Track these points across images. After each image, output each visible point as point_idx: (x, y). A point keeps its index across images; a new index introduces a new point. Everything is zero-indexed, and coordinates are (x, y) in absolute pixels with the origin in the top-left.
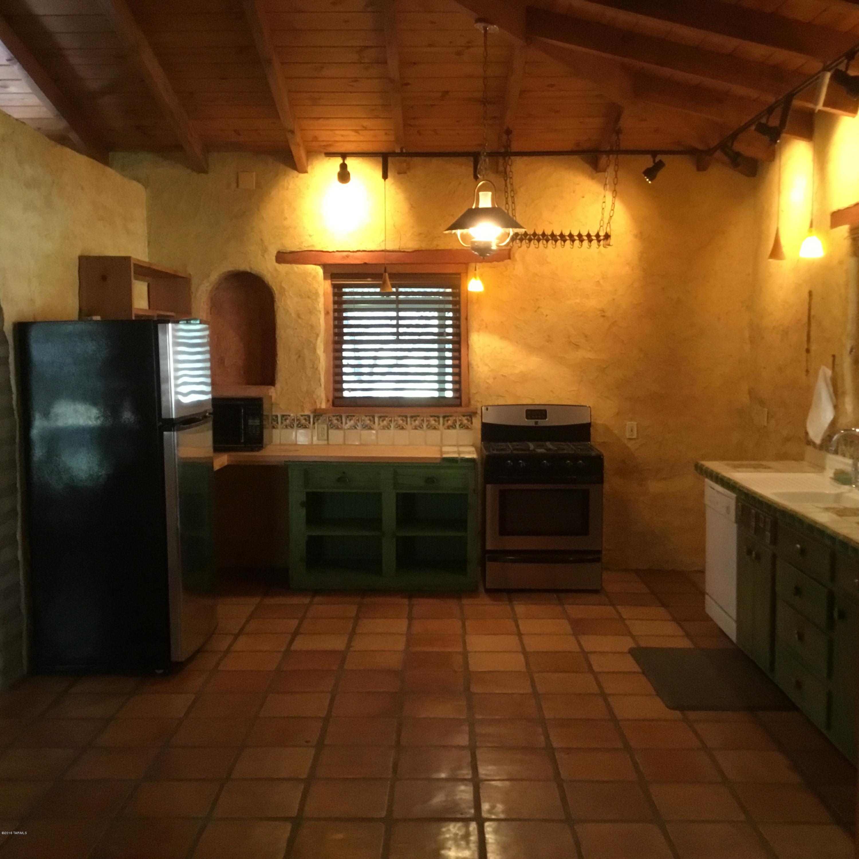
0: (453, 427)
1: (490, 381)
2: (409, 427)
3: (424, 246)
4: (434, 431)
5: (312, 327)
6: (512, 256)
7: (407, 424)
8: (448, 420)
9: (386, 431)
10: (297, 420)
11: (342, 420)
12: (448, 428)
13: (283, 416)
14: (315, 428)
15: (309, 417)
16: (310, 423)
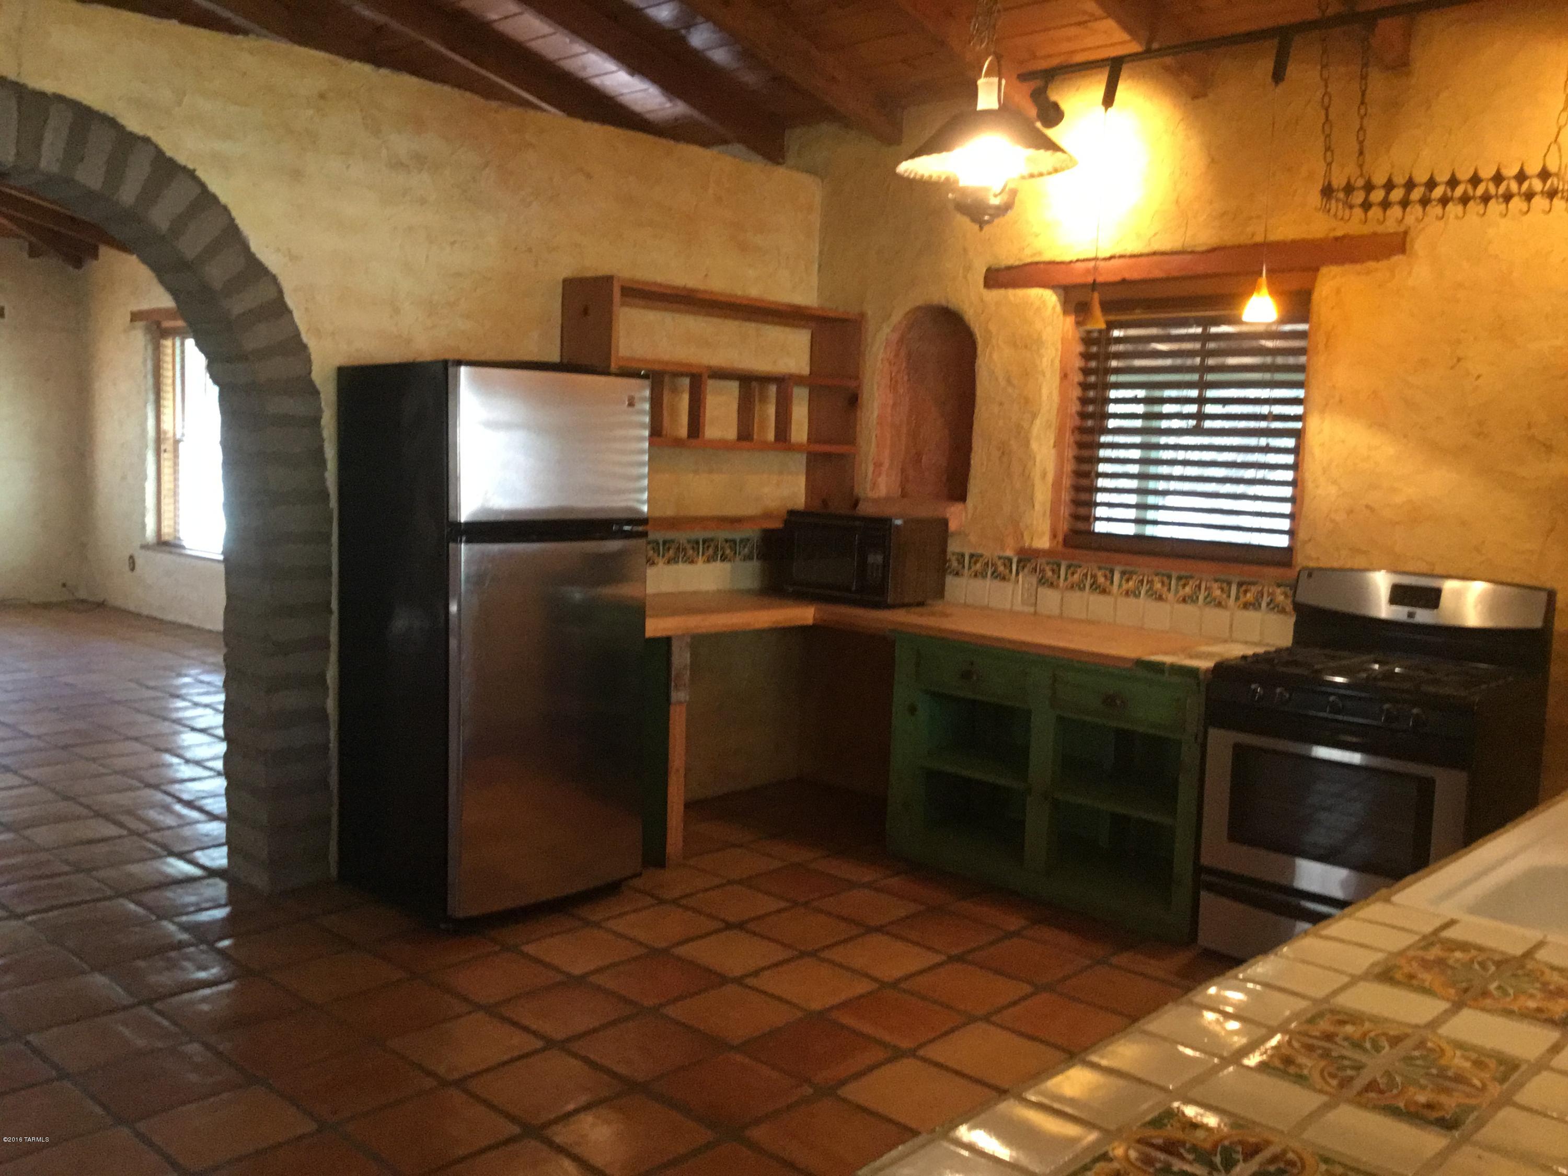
0: (1254, 605)
1: (1340, 517)
2: (1171, 596)
3: (1229, 237)
4: (1217, 611)
5: (1027, 401)
6: (1408, 246)
7: (1169, 590)
8: (1246, 592)
9: (1132, 600)
10: (992, 565)
11: (1059, 570)
12: (1246, 606)
13: (972, 556)
14: (1018, 581)
15: (1010, 560)
16: (1011, 571)
